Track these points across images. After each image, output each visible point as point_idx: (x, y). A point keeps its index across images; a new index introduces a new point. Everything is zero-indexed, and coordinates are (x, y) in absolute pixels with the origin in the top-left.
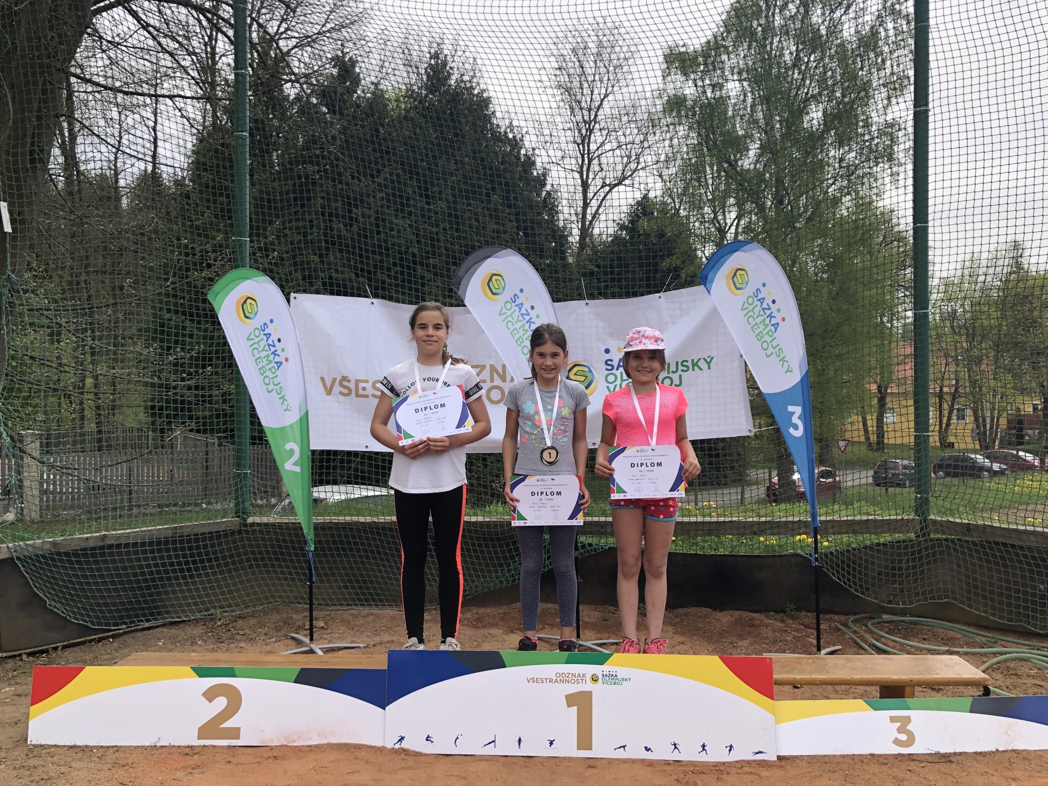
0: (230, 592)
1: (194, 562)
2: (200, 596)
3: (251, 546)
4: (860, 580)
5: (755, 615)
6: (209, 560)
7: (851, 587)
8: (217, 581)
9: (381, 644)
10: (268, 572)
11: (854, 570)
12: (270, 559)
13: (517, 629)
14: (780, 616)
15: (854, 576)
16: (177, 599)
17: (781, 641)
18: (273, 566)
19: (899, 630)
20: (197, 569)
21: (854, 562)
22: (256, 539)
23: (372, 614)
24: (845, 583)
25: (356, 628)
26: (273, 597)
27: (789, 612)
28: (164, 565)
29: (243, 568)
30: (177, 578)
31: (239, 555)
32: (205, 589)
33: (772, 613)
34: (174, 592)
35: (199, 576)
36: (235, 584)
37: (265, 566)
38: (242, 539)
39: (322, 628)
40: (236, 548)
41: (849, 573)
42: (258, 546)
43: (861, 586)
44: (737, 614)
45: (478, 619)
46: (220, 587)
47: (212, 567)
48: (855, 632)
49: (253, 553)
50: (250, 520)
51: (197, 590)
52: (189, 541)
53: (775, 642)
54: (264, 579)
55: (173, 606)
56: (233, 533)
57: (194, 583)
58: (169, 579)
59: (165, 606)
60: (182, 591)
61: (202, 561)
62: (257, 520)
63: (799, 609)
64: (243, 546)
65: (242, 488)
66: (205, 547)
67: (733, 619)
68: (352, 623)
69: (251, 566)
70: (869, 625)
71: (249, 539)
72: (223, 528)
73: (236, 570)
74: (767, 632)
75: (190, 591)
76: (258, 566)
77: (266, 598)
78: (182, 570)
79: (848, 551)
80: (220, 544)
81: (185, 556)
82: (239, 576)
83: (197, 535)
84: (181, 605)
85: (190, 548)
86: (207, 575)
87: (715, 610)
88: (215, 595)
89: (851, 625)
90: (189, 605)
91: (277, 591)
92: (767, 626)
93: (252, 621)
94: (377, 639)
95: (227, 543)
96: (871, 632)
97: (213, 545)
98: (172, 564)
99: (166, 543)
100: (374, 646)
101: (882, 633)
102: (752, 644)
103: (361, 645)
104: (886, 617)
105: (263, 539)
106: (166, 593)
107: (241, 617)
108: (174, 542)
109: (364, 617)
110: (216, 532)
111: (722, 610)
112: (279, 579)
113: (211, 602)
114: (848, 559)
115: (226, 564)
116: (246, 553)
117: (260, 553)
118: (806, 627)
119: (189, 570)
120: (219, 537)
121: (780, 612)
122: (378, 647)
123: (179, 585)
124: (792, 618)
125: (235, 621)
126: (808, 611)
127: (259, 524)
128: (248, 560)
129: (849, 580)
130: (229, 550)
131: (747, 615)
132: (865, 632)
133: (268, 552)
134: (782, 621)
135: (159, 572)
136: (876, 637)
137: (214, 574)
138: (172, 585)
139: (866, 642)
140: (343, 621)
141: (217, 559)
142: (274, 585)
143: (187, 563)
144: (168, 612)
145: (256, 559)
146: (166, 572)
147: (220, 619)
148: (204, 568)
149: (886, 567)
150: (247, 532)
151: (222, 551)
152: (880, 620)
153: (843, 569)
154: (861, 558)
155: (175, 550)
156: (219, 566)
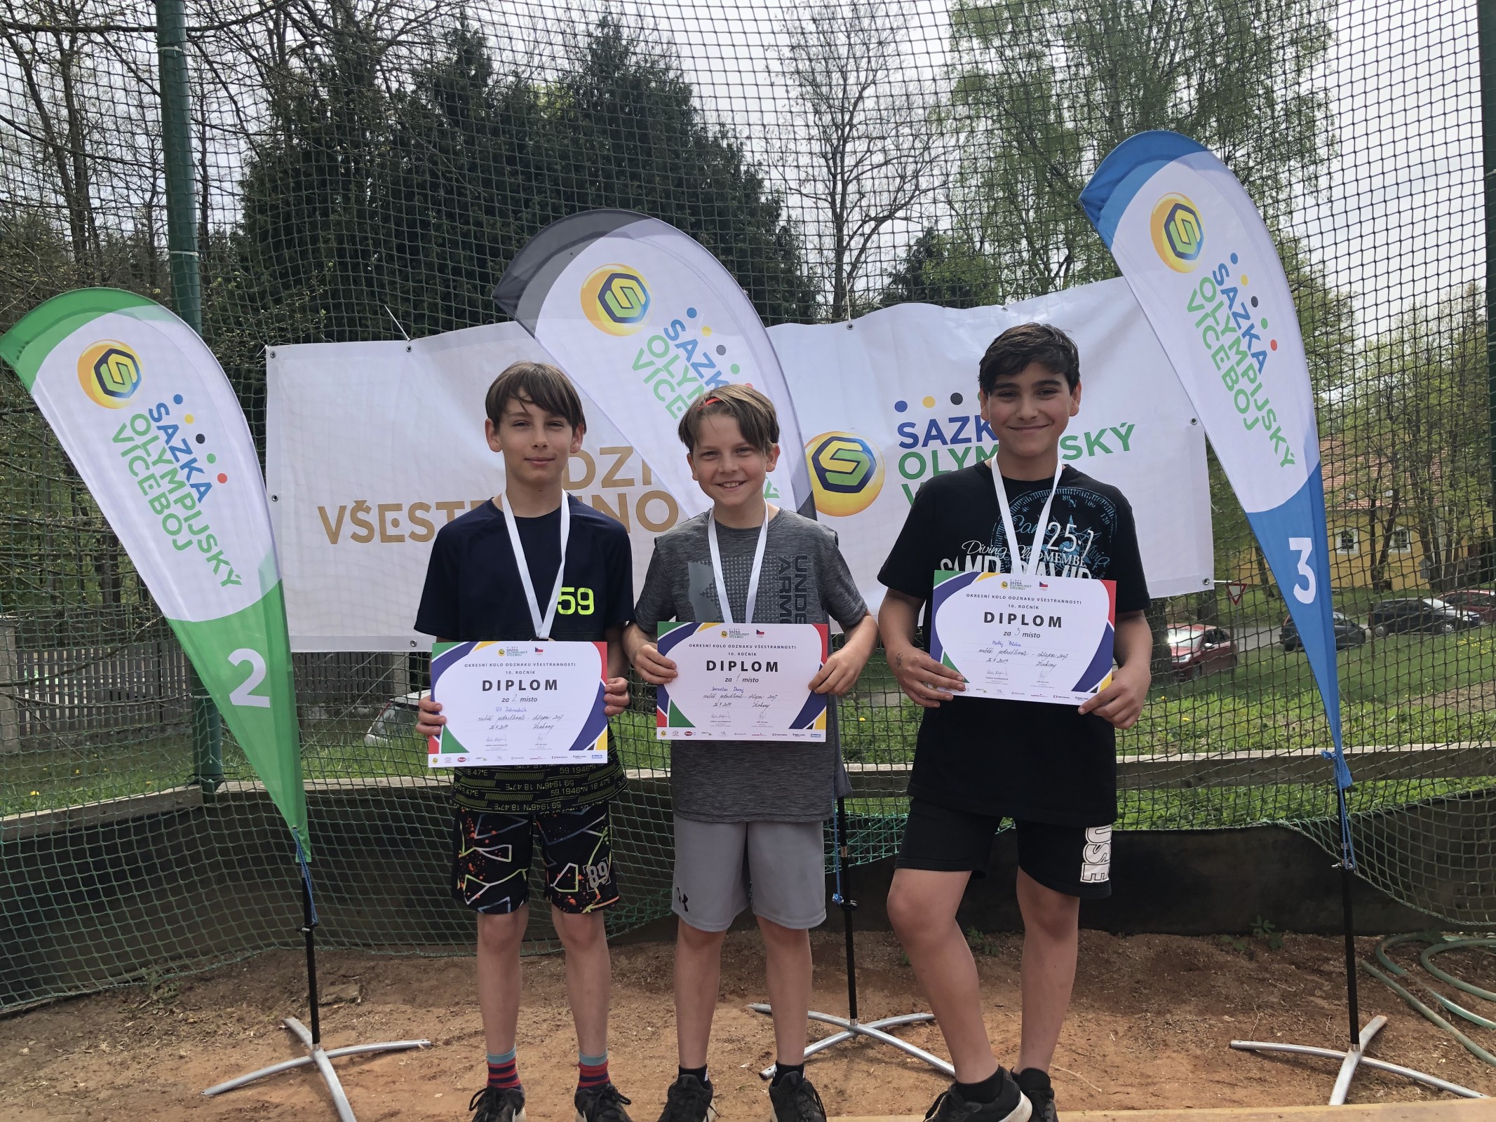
0: (178, 932)
1: (104, 878)
2: (117, 945)
3: (220, 838)
4: (1404, 873)
5: (1195, 943)
6: (135, 873)
7: (1386, 886)
8: (151, 911)
9: (460, 1038)
10: (252, 888)
11: (1392, 853)
12: (257, 861)
13: (732, 992)
14: (1242, 944)
15: (1392, 866)
16: (69, 953)
17: (1259, 1007)
18: (263, 874)
19: (1484, 968)
20: (109, 892)
21: (1391, 839)
22: (229, 825)
23: (455, 965)
24: (1375, 879)
25: (419, 1000)
26: (263, 936)
27: (1261, 935)
28: (39, 888)
29: (205, 883)
30: (67, 912)
31: (196, 858)
32: (126, 929)
33: (1226, 938)
34: (62, 940)
35: (114, 904)
36: (187, 916)
37: (248, 875)
38: (201, 827)
39: (353, 1000)
40: (191, 845)
41: (1381, 860)
42: (233, 837)
43: (1407, 887)
44: (1158, 940)
45: (658, 969)
46: (157, 923)
47: (140, 886)
48: (1404, 981)
49: (224, 852)
50: (222, 789)
51: (110, 932)
52: (92, 838)
53: (1246, 1007)
54: (245, 901)
55: (61, 967)
56: (185, 816)
57: (104, 920)
58: (50, 915)
59: (45, 969)
60: (78, 937)
61: (120, 876)
62: (232, 786)
63: (1280, 929)
64: (205, 841)
65: (203, 727)
66: (128, 846)
67: (1151, 953)
68: (416, 985)
69: (220, 879)
70: (1427, 962)
71: (215, 825)
72: (167, 806)
73: (191, 887)
74: (1223, 983)
75: (94, 935)
76: (234, 877)
77: (249, 939)
78: (77, 897)
79: (1378, 816)
80: (157, 839)
81: (84, 868)
82: (197, 900)
83: (111, 824)
84: (76, 965)
85: (95, 852)
86: (130, 901)
87: (1115, 934)
88: (148, 939)
89: (1386, 959)
90: (91, 962)
91: (271, 924)
92: (1222, 967)
93: (223, 988)
94: (455, 1025)
95: (172, 836)
96: (1437, 981)
97: (142, 843)
98: (56, 886)
99: (44, 845)
100: (447, 1043)
101: (1458, 981)
102: (1201, 1013)
103: (418, 1043)
104: (1450, 938)
105: (244, 823)
106: (46, 942)
107: (203, 979)
108: (60, 842)
109: (441, 970)
110: (149, 817)
111: (1129, 933)
112: (273, 898)
113: (139, 953)
114: (1380, 832)
115: (171, 878)
116: (211, 853)
117: (239, 850)
118: (1298, 967)
119: (93, 894)
120: (155, 826)
121: (1242, 935)
122: (455, 1046)
123: (72, 925)
124: (1268, 946)
125: (190, 989)
126: (1295, 932)
127: (236, 796)
128: (216, 866)
129: (1382, 873)
130: (177, 849)
131: (1179, 943)
132: (1424, 980)
133: (252, 848)
134: (1251, 956)
135: (28, 903)
136: (1448, 990)
137: (146, 898)
138: (57, 927)
139: (1432, 1004)
140: (397, 980)
141: (151, 869)
142: (265, 913)
143: (88, 881)
144: (49, 981)
145: (228, 864)
146: (45, 901)
147: (158, 988)
148: (125, 888)
149: (1456, 848)
150: (211, 812)
151: (161, 853)
152: (1441, 947)
153: (1370, 853)
154: (1403, 830)
155: (63, 857)
156: (156, 882)
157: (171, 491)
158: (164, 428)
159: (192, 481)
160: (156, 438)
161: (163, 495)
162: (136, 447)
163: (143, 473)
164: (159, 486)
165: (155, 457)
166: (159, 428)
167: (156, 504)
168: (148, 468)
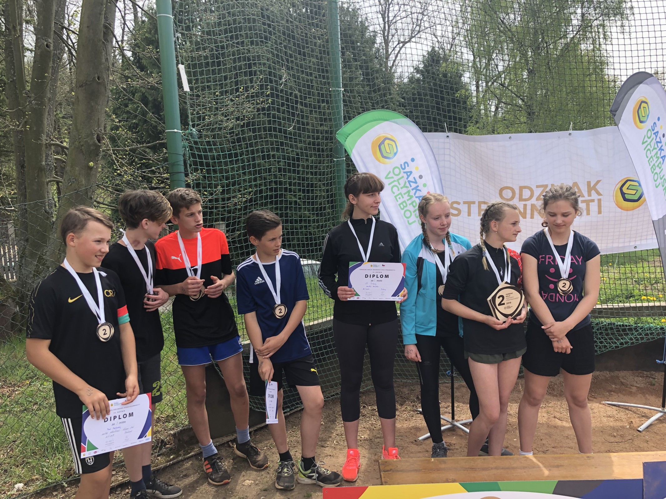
157: (408, 200)
158: (406, 173)
159: (417, 195)
160: (403, 177)
161: (405, 202)
162: (395, 181)
163: (397, 193)
164: (403, 198)
165: (402, 185)
166: (404, 172)
167: (401, 206)
168: (398, 190)
